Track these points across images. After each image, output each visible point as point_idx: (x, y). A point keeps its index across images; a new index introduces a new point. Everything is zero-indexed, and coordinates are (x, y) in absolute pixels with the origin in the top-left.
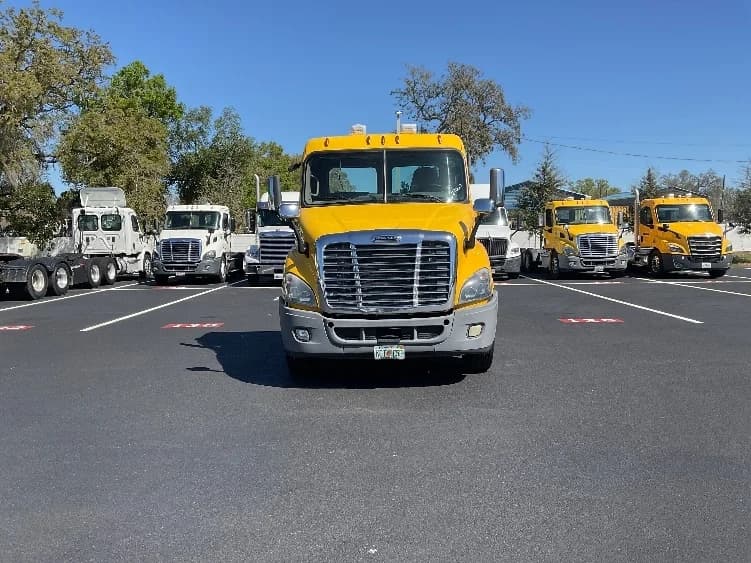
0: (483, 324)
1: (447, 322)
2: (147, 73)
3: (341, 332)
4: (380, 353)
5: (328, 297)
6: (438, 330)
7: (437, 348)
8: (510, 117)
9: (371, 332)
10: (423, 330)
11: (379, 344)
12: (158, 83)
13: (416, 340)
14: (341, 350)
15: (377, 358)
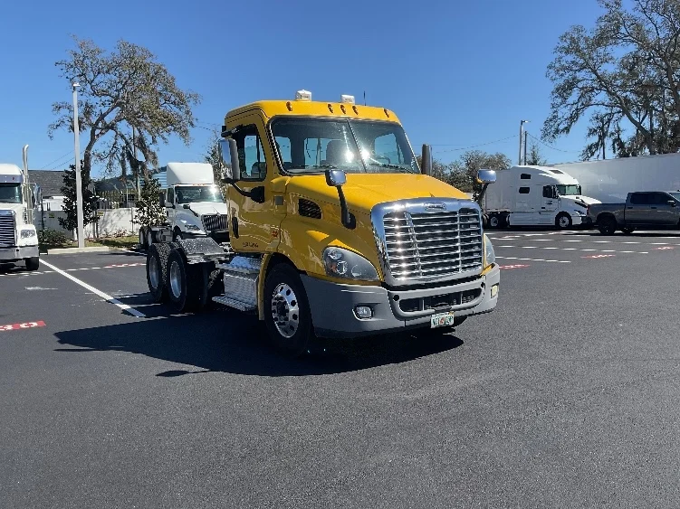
1: (482, 284)
4: (436, 321)
6: (477, 293)
8: (180, 102)
9: (428, 301)
13: (463, 304)
14: (403, 324)
15: (433, 326)
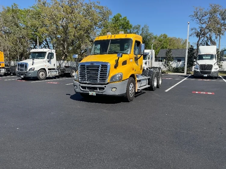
0: (116, 88)
1: (105, 87)
2: (121, 16)
3: (82, 87)
4: (91, 93)
5: (80, 78)
6: (103, 88)
7: (104, 93)
9: (89, 88)
10: (100, 88)
11: (90, 91)
12: (125, 19)
13: (98, 91)
14: (82, 92)
15: (90, 94)
